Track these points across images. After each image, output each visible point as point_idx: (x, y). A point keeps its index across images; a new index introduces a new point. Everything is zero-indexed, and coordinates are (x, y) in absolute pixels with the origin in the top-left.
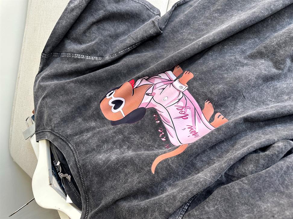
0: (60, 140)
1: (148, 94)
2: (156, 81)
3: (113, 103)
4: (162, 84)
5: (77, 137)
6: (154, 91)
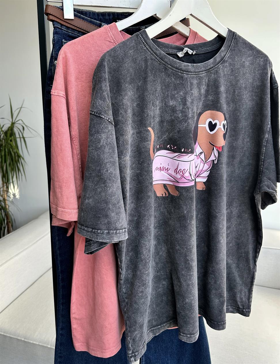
0: (212, 66)
1: (201, 153)
2: (206, 167)
3: (216, 124)
4: (200, 169)
5: (207, 80)
6: (200, 159)
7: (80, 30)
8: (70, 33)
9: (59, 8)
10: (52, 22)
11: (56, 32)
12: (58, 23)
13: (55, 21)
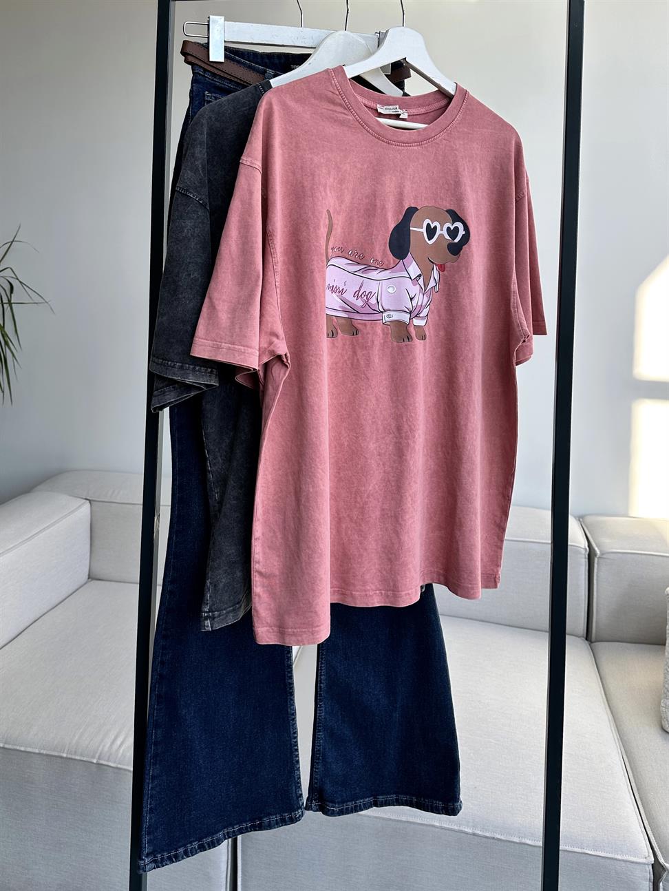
7: (232, 79)
8: (218, 82)
9: (202, 45)
10: (190, 66)
11: (197, 80)
12: (200, 67)
13: (196, 64)
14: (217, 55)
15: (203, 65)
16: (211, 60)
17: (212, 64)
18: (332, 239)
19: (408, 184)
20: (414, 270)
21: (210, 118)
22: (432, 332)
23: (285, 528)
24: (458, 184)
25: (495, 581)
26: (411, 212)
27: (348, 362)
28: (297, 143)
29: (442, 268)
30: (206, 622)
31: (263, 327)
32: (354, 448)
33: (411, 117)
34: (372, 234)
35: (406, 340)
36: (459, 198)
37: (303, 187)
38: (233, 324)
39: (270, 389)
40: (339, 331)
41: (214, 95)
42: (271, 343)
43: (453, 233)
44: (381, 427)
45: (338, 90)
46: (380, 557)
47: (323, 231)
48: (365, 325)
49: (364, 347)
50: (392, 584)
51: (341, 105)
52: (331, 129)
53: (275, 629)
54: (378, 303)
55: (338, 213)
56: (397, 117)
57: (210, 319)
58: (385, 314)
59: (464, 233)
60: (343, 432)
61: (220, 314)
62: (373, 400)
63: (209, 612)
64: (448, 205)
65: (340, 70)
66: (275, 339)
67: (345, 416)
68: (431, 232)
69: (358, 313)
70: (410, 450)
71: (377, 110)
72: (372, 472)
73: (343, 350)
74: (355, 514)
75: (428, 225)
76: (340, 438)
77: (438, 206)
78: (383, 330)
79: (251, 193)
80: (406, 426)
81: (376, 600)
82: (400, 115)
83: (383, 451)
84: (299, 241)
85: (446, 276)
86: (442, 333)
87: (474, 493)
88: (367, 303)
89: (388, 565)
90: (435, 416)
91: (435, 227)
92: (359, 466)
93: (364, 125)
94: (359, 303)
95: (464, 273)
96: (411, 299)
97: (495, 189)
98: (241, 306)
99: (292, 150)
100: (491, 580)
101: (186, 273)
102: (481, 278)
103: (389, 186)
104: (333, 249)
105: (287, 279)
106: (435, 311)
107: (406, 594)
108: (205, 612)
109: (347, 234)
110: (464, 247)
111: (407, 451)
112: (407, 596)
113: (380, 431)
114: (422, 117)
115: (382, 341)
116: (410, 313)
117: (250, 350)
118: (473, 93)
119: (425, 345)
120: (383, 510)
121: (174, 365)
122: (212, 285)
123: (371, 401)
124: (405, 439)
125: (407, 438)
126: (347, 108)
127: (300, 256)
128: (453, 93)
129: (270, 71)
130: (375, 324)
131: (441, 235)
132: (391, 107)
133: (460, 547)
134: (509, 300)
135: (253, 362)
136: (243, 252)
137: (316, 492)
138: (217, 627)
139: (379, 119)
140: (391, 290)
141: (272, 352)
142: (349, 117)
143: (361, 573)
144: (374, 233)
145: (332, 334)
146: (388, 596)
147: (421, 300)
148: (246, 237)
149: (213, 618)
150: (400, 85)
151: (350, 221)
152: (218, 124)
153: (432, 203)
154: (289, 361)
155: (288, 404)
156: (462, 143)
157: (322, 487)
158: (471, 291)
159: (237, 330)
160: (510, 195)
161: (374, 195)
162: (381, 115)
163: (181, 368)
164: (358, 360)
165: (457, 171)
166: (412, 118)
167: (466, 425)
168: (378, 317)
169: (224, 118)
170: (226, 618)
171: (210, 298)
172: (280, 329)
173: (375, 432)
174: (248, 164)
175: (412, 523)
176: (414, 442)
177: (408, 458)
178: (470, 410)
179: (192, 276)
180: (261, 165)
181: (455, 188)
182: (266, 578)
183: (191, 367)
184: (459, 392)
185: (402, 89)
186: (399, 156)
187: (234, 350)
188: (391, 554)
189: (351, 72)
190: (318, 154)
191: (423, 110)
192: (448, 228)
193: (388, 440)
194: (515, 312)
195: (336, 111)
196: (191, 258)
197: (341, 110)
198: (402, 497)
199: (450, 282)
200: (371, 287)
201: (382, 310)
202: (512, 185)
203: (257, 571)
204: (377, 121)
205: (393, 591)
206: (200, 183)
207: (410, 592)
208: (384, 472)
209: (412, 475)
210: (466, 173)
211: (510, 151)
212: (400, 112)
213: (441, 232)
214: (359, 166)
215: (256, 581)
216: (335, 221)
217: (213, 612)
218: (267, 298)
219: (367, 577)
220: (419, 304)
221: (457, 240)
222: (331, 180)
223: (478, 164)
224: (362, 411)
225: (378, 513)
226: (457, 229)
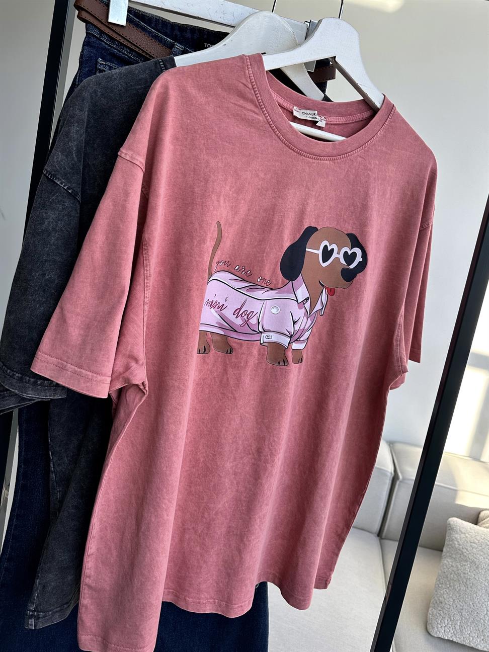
7: (133, 47)
8: (115, 49)
10: (84, 25)
11: (89, 42)
12: (96, 27)
13: (92, 24)
14: (118, 16)
15: (99, 25)
16: (109, 21)
17: (110, 26)
18: (219, 252)
19: (312, 203)
20: (302, 292)
21: (95, 92)
22: (309, 354)
23: (121, 547)
24: (365, 207)
25: (326, 584)
26: (310, 231)
27: (217, 379)
28: (192, 140)
29: (331, 292)
30: (30, 620)
31: (121, 348)
32: (210, 466)
33: (329, 126)
34: (264, 252)
35: (281, 363)
36: (363, 224)
37: (193, 192)
38: (84, 343)
39: (122, 414)
40: (212, 347)
41: (109, 63)
42: (127, 368)
43: (350, 258)
44: (241, 448)
45: (252, 83)
46: (219, 570)
47: (209, 244)
48: (241, 345)
49: (236, 366)
50: (226, 596)
51: (252, 101)
52: (235, 129)
53: (99, 639)
54: (259, 323)
55: (230, 225)
56: (313, 124)
57: (58, 332)
58: (264, 335)
59: (361, 260)
60: (201, 447)
61: (71, 329)
62: (238, 420)
63: (35, 611)
64: (350, 228)
65: (257, 59)
66: (133, 364)
67: (205, 432)
68: (327, 254)
69: (236, 331)
70: (267, 474)
71: (292, 113)
72: (224, 490)
73: (214, 366)
74: (200, 528)
75: (326, 247)
76: (196, 453)
77: (338, 228)
78: (259, 350)
79: (127, 194)
80: (267, 450)
81: (208, 608)
82: (318, 122)
83: (239, 471)
84: (180, 253)
85: (334, 301)
86: (319, 357)
87: (323, 516)
88: (246, 322)
89: (225, 578)
90: (298, 435)
91: (332, 250)
92: (212, 484)
93: (274, 130)
94: (239, 321)
95: (354, 301)
96: (294, 323)
97: (401, 216)
98: (99, 324)
99: (185, 147)
100: (323, 583)
101: (41, 272)
102: (370, 306)
103: (292, 200)
104: (218, 263)
105: (161, 292)
106: (317, 334)
107: (238, 607)
108: (30, 611)
109: (236, 248)
110: (358, 275)
111: (264, 474)
112: (240, 609)
113: (239, 451)
114: (341, 127)
115: (257, 361)
116: (291, 337)
117: (99, 378)
118: (399, 109)
119: (300, 368)
120: (230, 527)
121: (13, 375)
122: (66, 293)
123: (235, 421)
124: (264, 463)
125: (266, 462)
126: (259, 106)
127: (178, 270)
128: (379, 105)
129: (178, 46)
130: (252, 345)
131: (337, 259)
132: (308, 112)
133: (300, 564)
134: (393, 332)
135: (102, 391)
136: (109, 261)
137: (158, 522)
138: (40, 626)
139: (293, 124)
140: (274, 311)
141: (127, 380)
142: (259, 117)
143: (197, 583)
144: (266, 251)
145: (204, 350)
146: (220, 606)
147: (304, 323)
148: (114, 245)
149: (38, 618)
150: (322, 86)
151: (242, 234)
152: (104, 101)
153: (333, 225)
154: (147, 388)
155: (143, 423)
156: (377, 162)
157: (165, 517)
158: (358, 321)
159: (88, 351)
160: (415, 225)
161: (274, 207)
162: (296, 119)
163: (21, 379)
164: (228, 379)
165: (366, 194)
166: (329, 128)
167: (328, 453)
168: (256, 337)
169: (112, 95)
170: (51, 618)
171: (62, 309)
172: (141, 352)
173: (234, 451)
174: (128, 158)
175: (257, 543)
176: (273, 466)
177: (264, 482)
178: (335, 438)
179: (47, 277)
180: (144, 162)
181: (361, 212)
182: (95, 592)
183: (32, 380)
184: (327, 419)
185: (324, 91)
186: (307, 168)
187: (80, 374)
188: (231, 569)
189: (270, 63)
190: (216, 156)
191: (342, 120)
192: (346, 253)
193: (246, 460)
194: (397, 345)
195: (245, 108)
196: (48, 255)
197: (250, 106)
198: (250, 518)
199: (338, 308)
200: (253, 306)
201: (261, 330)
202: (419, 214)
203: (86, 585)
204: (291, 126)
205: (227, 602)
206: (71, 169)
207: (243, 604)
208: (237, 491)
209: (265, 498)
210: (376, 196)
211: (425, 178)
212: (318, 118)
213: (338, 256)
214: (262, 175)
215: (84, 594)
216: (225, 234)
217: (38, 612)
218: (131, 315)
219: (203, 586)
220: (301, 328)
221: (352, 266)
222: (228, 188)
223: (389, 188)
224: (224, 431)
225: (224, 530)
226: (354, 254)
